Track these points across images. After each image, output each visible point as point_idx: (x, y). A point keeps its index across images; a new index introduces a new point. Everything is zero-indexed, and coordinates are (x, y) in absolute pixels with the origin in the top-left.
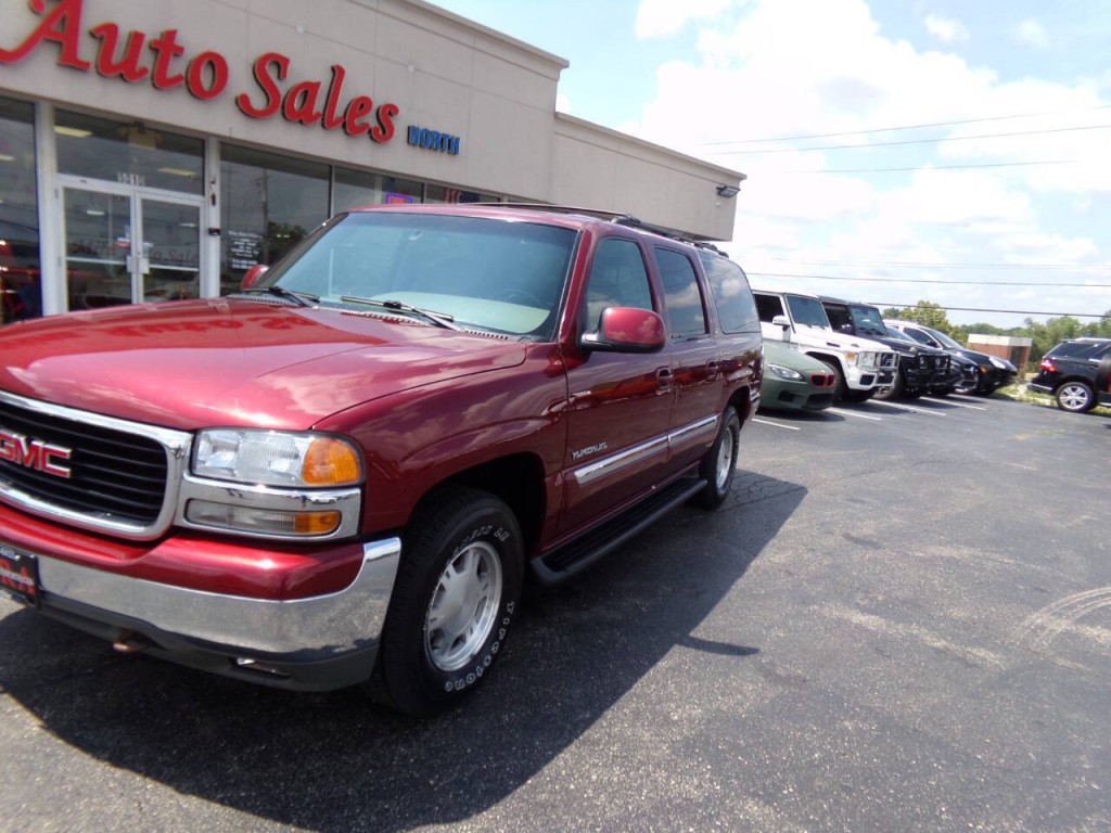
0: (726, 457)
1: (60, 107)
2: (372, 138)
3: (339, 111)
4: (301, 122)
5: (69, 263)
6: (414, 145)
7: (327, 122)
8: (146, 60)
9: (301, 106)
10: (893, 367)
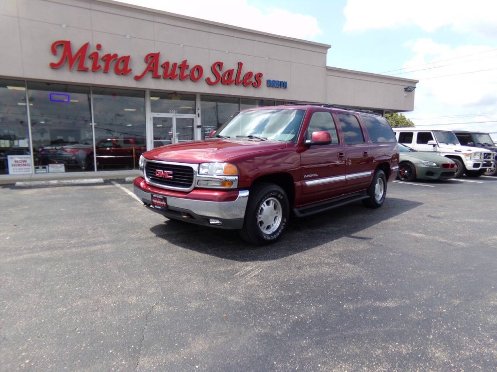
0: (381, 190)
1: (152, 91)
2: (253, 86)
3: (241, 78)
4: (228, 84)
5: (154, 142)
6: (269, 87)
7: (237, 83)
8: (178, 71)
9: (227, 79)
10: (492, 159)
